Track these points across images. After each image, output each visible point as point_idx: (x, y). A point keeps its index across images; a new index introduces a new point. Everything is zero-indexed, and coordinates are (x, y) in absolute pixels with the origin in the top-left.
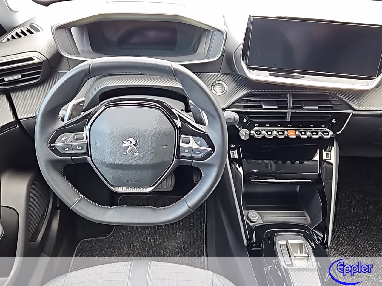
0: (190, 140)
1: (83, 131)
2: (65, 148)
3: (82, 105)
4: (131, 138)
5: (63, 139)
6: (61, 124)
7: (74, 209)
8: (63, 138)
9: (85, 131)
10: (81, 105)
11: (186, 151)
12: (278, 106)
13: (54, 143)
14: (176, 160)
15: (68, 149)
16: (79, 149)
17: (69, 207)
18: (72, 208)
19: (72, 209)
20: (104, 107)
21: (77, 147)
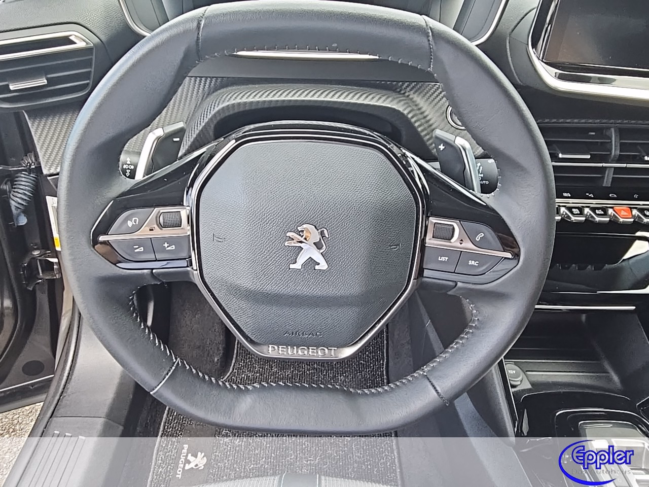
0: (454, 229)
1: (181, 204)
2: (135, 247)
3: (178, 139)
4: (308, 224)
5: (130, 224)
6: (127, 184)
7: (161, 396)
8: (129, 221)
9: (185, 204)
10: (175, 140)
11: (443, 259)
12: (591, 155)
13: (106, 233)
14: (416, 280)
15: (142, 248)
16: (169, 248)
17: (148, 391)
18: (154, 394)
19: (154, 396)
20: (232, 144)
21: (166, 245)
